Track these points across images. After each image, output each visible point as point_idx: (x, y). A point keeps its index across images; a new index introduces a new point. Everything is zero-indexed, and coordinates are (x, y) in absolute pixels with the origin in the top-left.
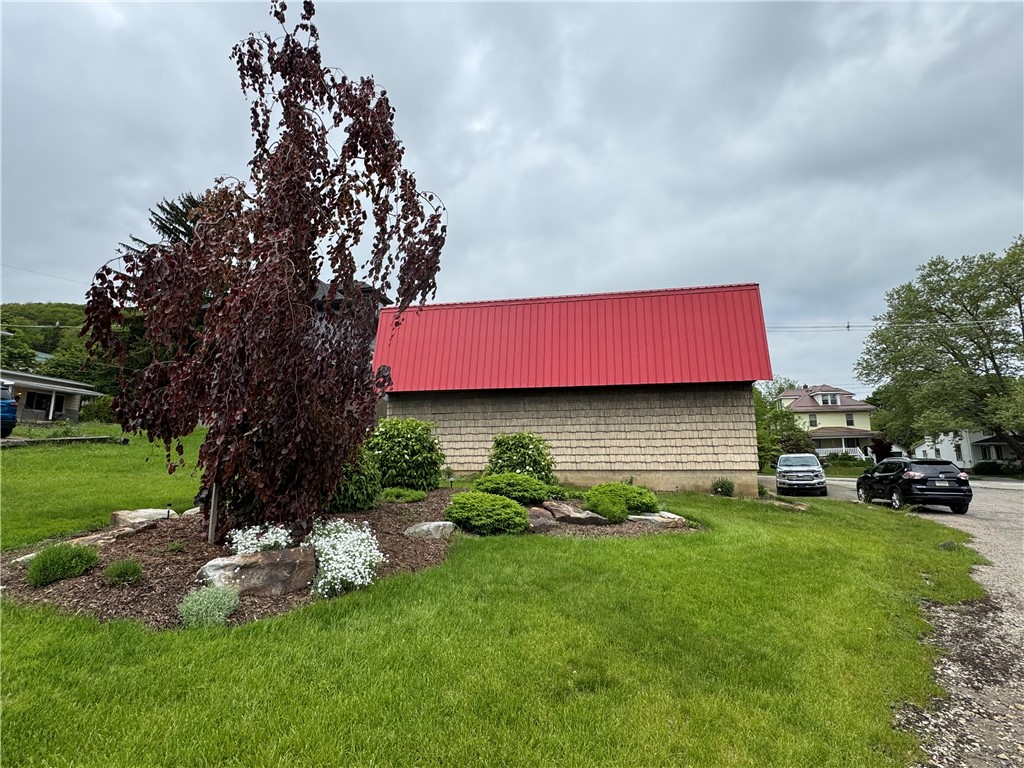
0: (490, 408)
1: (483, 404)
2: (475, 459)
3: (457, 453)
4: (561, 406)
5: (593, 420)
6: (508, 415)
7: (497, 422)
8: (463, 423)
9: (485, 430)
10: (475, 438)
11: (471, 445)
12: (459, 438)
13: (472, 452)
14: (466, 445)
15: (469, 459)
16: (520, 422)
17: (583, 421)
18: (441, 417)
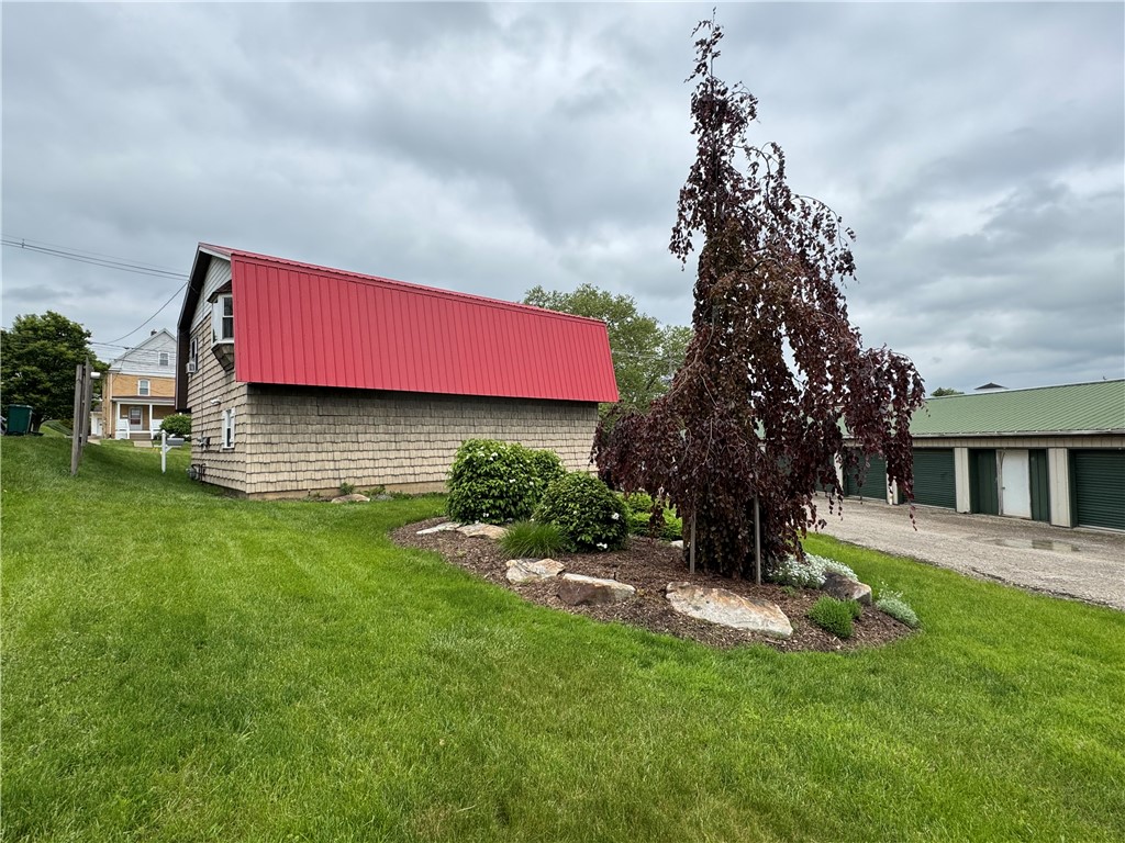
0: (393, 412)
1: (385, 406)
2: (376, 472)
3: (352, 465)
4: (467, 413)
5: (493, 428)
6: (413, 420)
7: (401, 429)
8: (361, 428)
9: (387, 437)
10: (376, 446)
11: (371, 455)
12: (356, 446)
13: (371, 464)
14: (365, 455)
15: (370, 472)
16: (426, 429)
17: (485, 429)
18: (331, 420)
